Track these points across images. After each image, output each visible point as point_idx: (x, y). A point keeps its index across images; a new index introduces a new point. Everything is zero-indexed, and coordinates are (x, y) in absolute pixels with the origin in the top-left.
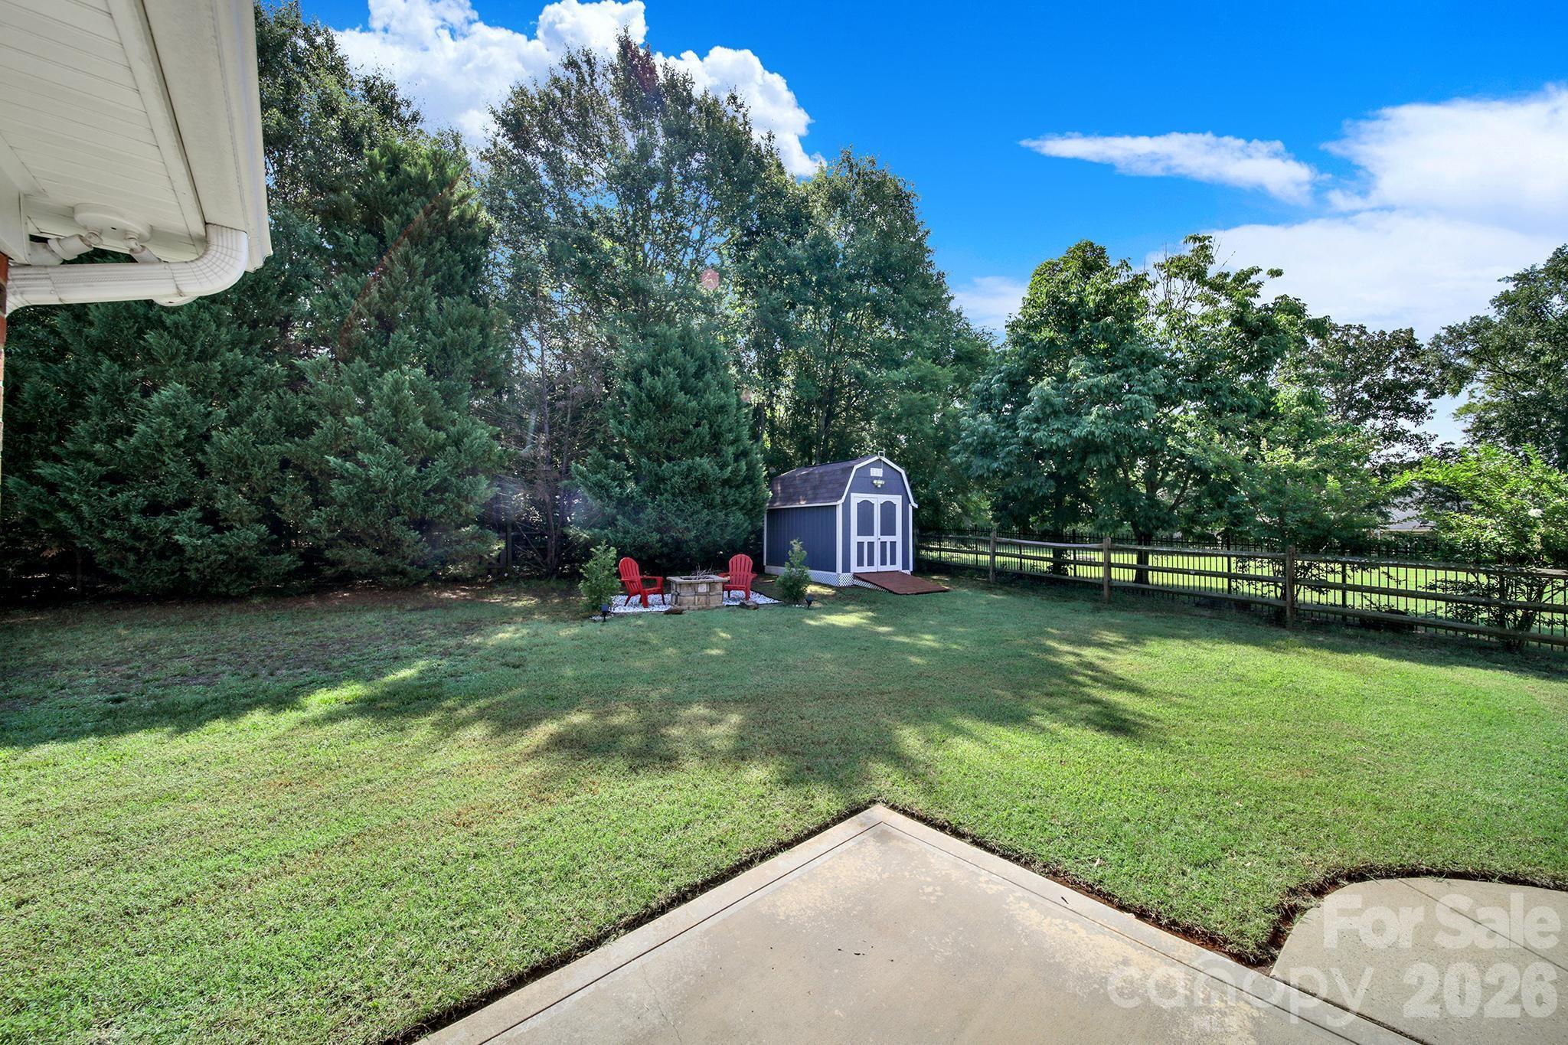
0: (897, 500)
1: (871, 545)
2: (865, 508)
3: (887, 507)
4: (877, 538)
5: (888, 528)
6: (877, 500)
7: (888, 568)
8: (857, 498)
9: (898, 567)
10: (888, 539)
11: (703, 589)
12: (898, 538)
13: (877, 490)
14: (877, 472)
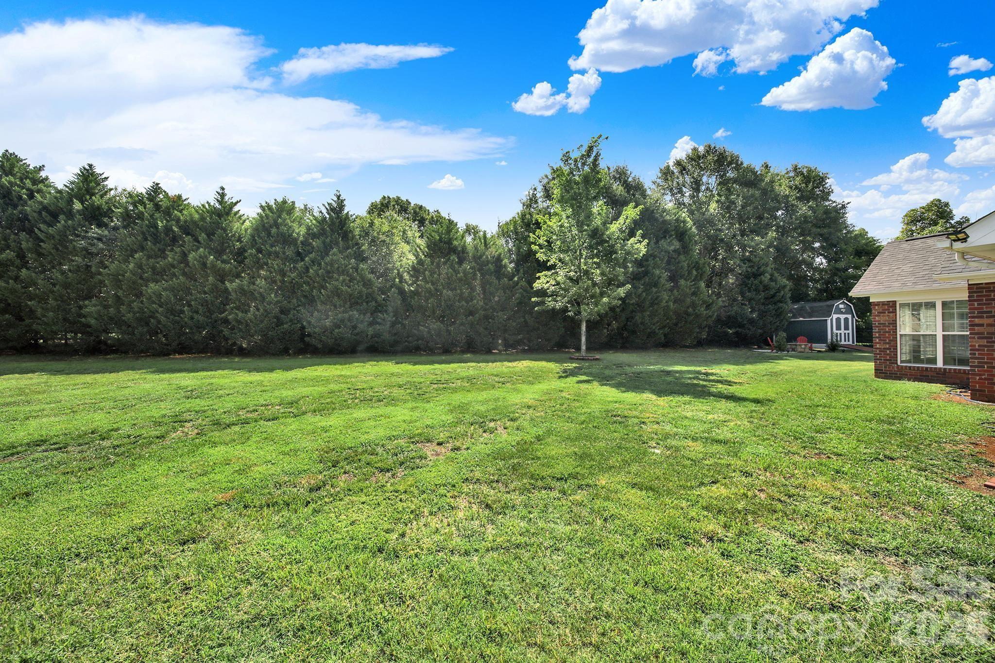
0: (849, 316)
1: (841, 334)
2: (838, 320)
3: (846, 320)
4: (842, 331)
5: (846, 328)
6: (842, 317)
7: (847, 343)
8: (835, 316)
9: (851, 343)
10: (847, 332)
11: (803, 346)
12: (850, 331)
13: (842, 313)
14: (841, 306)
